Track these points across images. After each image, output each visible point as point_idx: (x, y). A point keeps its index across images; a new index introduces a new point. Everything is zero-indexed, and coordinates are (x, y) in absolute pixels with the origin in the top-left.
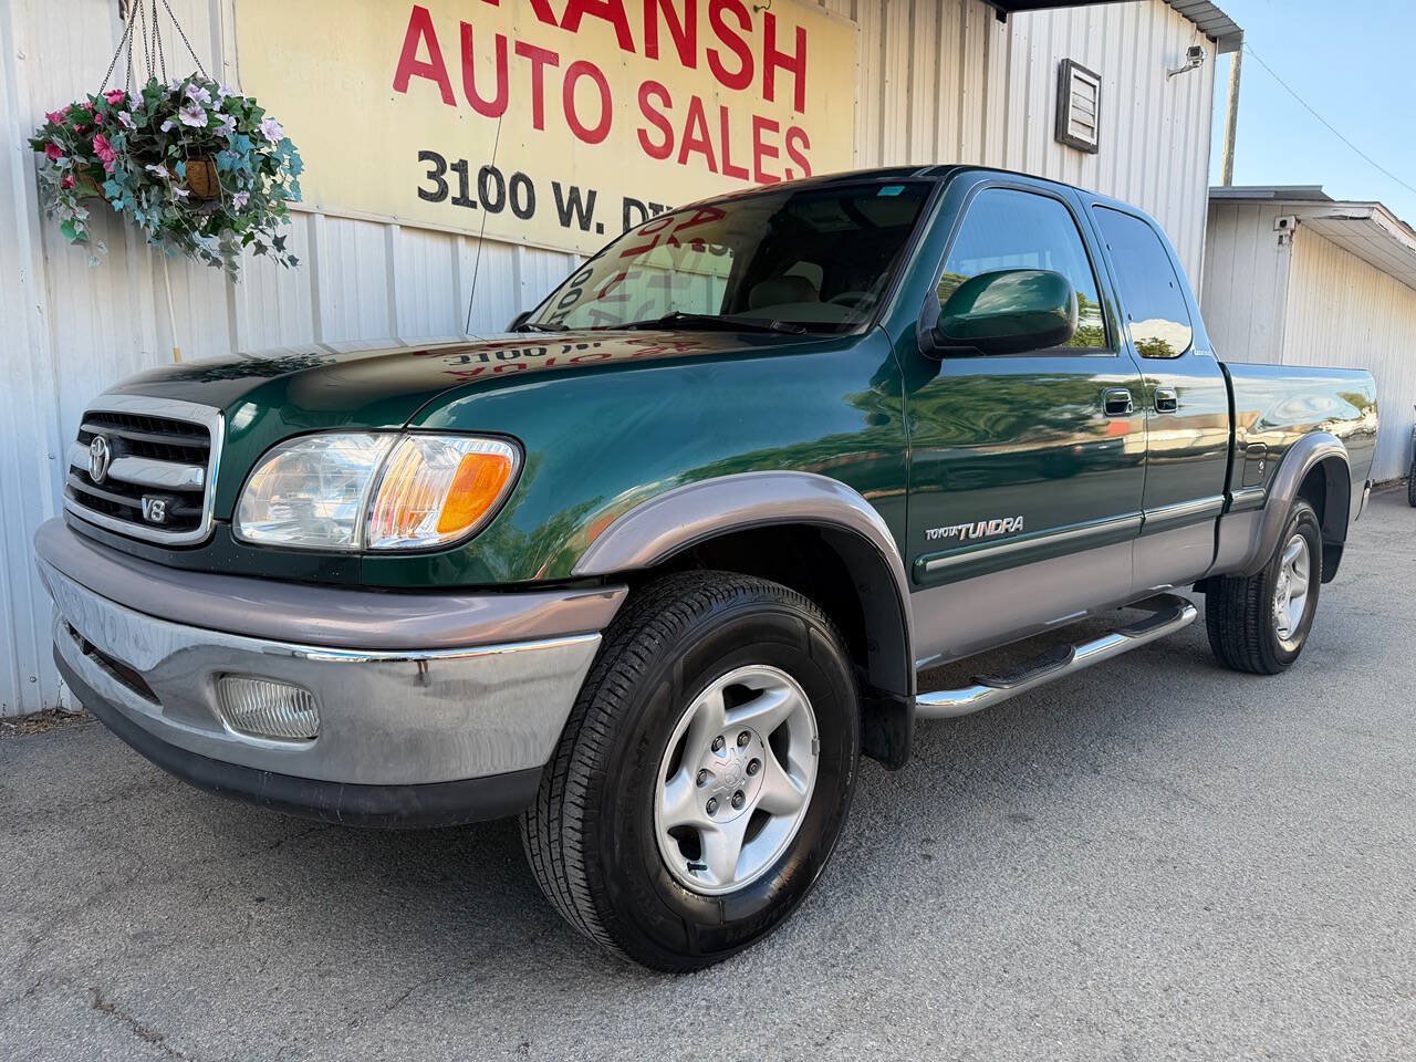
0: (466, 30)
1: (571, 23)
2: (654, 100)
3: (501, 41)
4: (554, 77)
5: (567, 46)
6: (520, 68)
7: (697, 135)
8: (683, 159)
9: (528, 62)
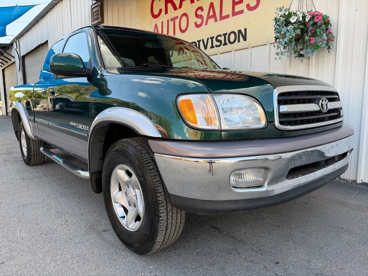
0: (162, 22)
1: (180, 6)
2: (199, 12)
3: (168, 21)
4: (177, 21)
5: (179, 13)
6: (171, 23)
7: (211, 13)
8: (206, 24)
9: (173, 22)
